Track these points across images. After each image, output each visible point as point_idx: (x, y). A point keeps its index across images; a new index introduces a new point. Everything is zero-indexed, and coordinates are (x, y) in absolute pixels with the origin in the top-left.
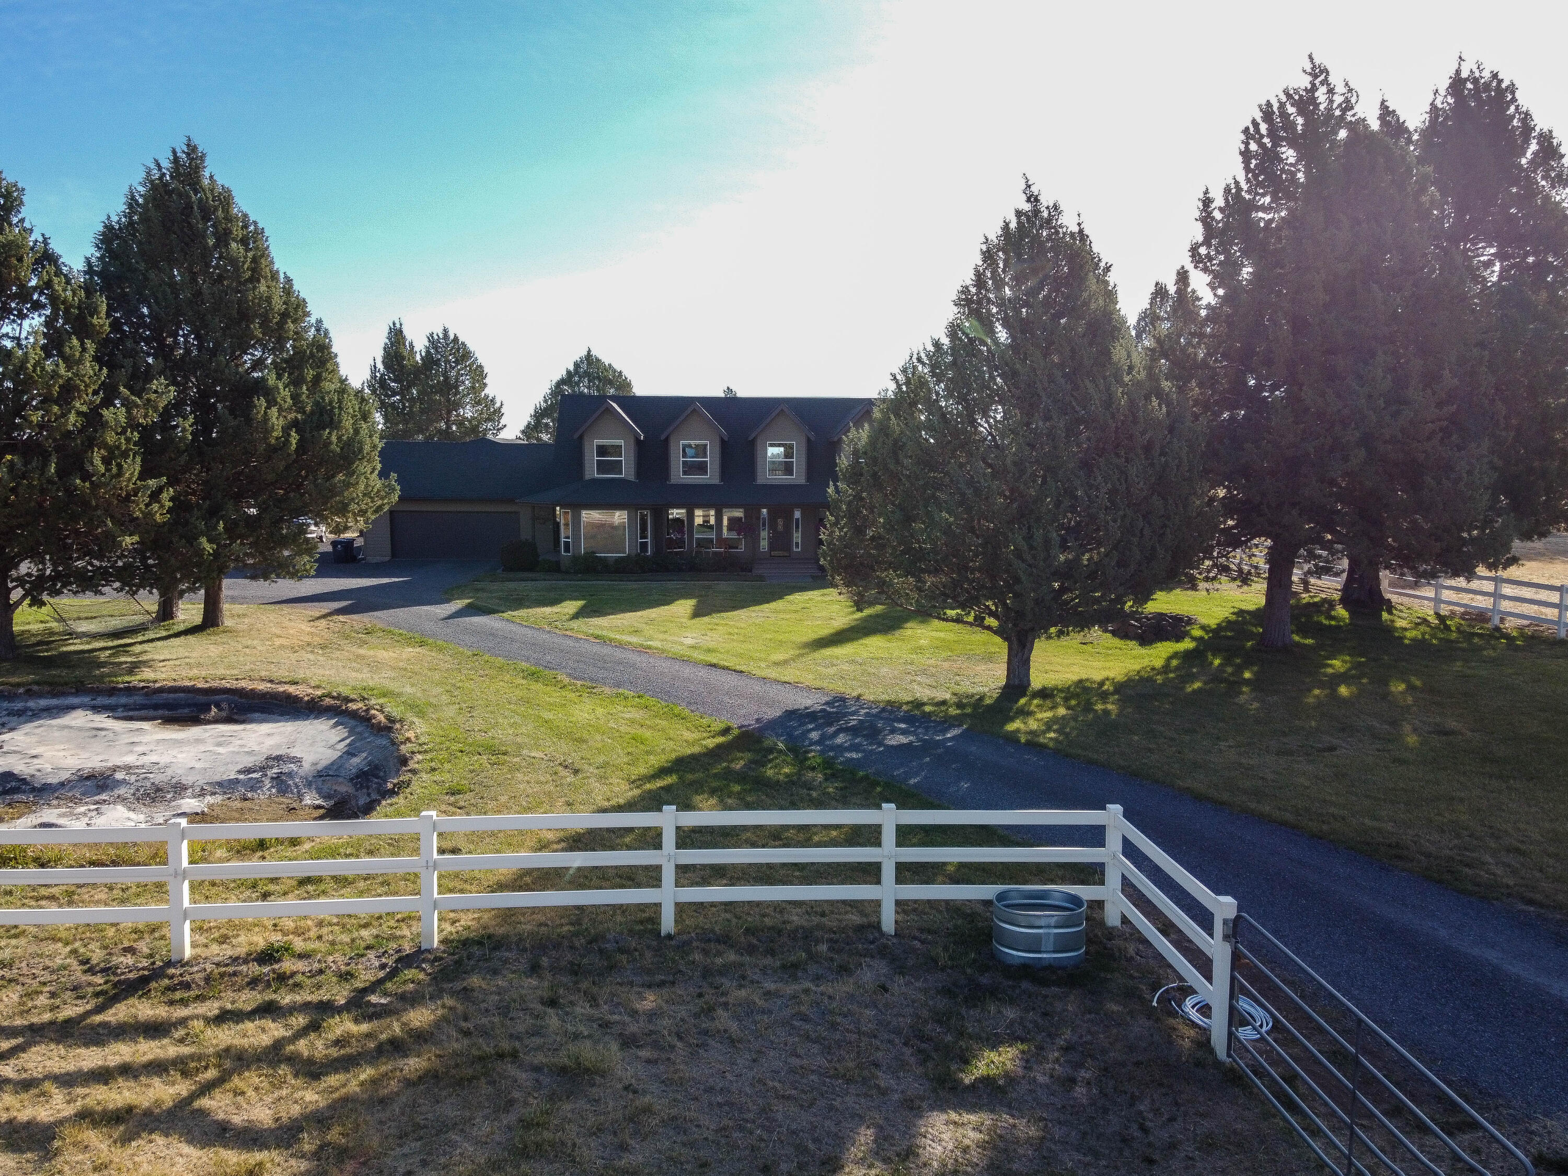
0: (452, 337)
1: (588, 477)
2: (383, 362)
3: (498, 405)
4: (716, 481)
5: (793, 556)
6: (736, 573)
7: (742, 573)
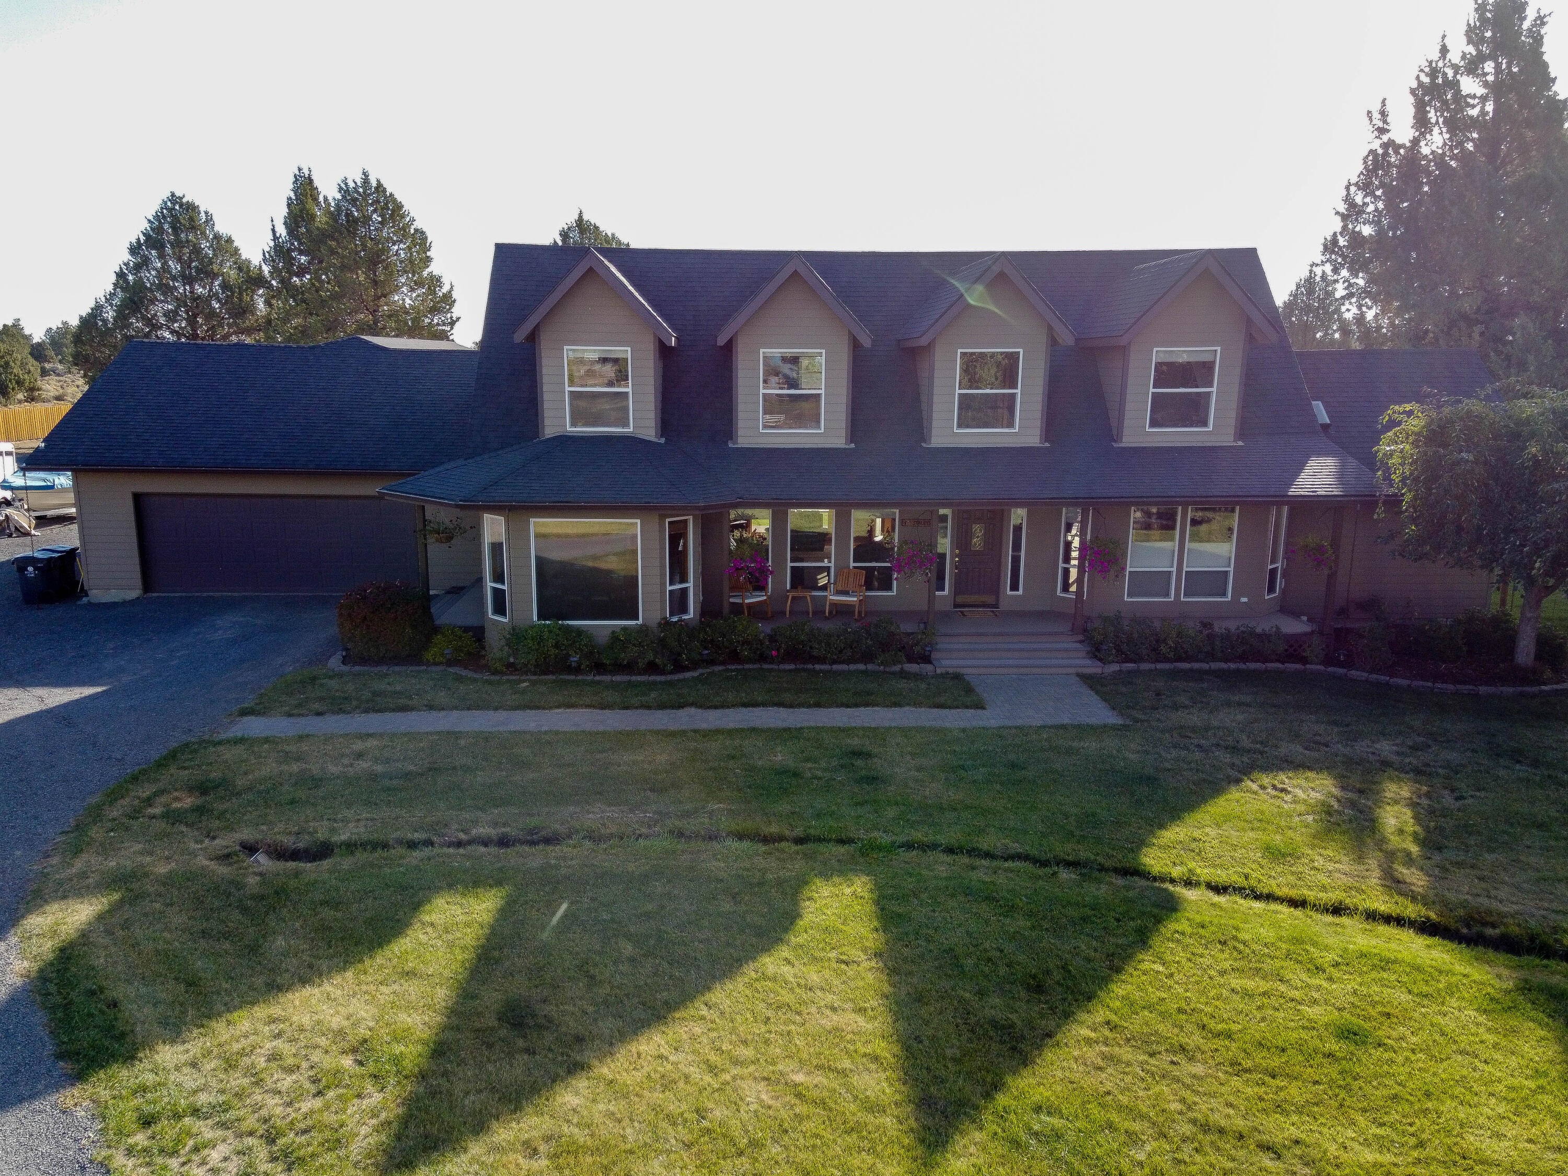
0: (374, 184)
1: (550, 430)
2: (285, 223)
3: (445, 289)
4: (839, 441)
5: (1004, 605)
6: (897, 668)
7: (913, 668)
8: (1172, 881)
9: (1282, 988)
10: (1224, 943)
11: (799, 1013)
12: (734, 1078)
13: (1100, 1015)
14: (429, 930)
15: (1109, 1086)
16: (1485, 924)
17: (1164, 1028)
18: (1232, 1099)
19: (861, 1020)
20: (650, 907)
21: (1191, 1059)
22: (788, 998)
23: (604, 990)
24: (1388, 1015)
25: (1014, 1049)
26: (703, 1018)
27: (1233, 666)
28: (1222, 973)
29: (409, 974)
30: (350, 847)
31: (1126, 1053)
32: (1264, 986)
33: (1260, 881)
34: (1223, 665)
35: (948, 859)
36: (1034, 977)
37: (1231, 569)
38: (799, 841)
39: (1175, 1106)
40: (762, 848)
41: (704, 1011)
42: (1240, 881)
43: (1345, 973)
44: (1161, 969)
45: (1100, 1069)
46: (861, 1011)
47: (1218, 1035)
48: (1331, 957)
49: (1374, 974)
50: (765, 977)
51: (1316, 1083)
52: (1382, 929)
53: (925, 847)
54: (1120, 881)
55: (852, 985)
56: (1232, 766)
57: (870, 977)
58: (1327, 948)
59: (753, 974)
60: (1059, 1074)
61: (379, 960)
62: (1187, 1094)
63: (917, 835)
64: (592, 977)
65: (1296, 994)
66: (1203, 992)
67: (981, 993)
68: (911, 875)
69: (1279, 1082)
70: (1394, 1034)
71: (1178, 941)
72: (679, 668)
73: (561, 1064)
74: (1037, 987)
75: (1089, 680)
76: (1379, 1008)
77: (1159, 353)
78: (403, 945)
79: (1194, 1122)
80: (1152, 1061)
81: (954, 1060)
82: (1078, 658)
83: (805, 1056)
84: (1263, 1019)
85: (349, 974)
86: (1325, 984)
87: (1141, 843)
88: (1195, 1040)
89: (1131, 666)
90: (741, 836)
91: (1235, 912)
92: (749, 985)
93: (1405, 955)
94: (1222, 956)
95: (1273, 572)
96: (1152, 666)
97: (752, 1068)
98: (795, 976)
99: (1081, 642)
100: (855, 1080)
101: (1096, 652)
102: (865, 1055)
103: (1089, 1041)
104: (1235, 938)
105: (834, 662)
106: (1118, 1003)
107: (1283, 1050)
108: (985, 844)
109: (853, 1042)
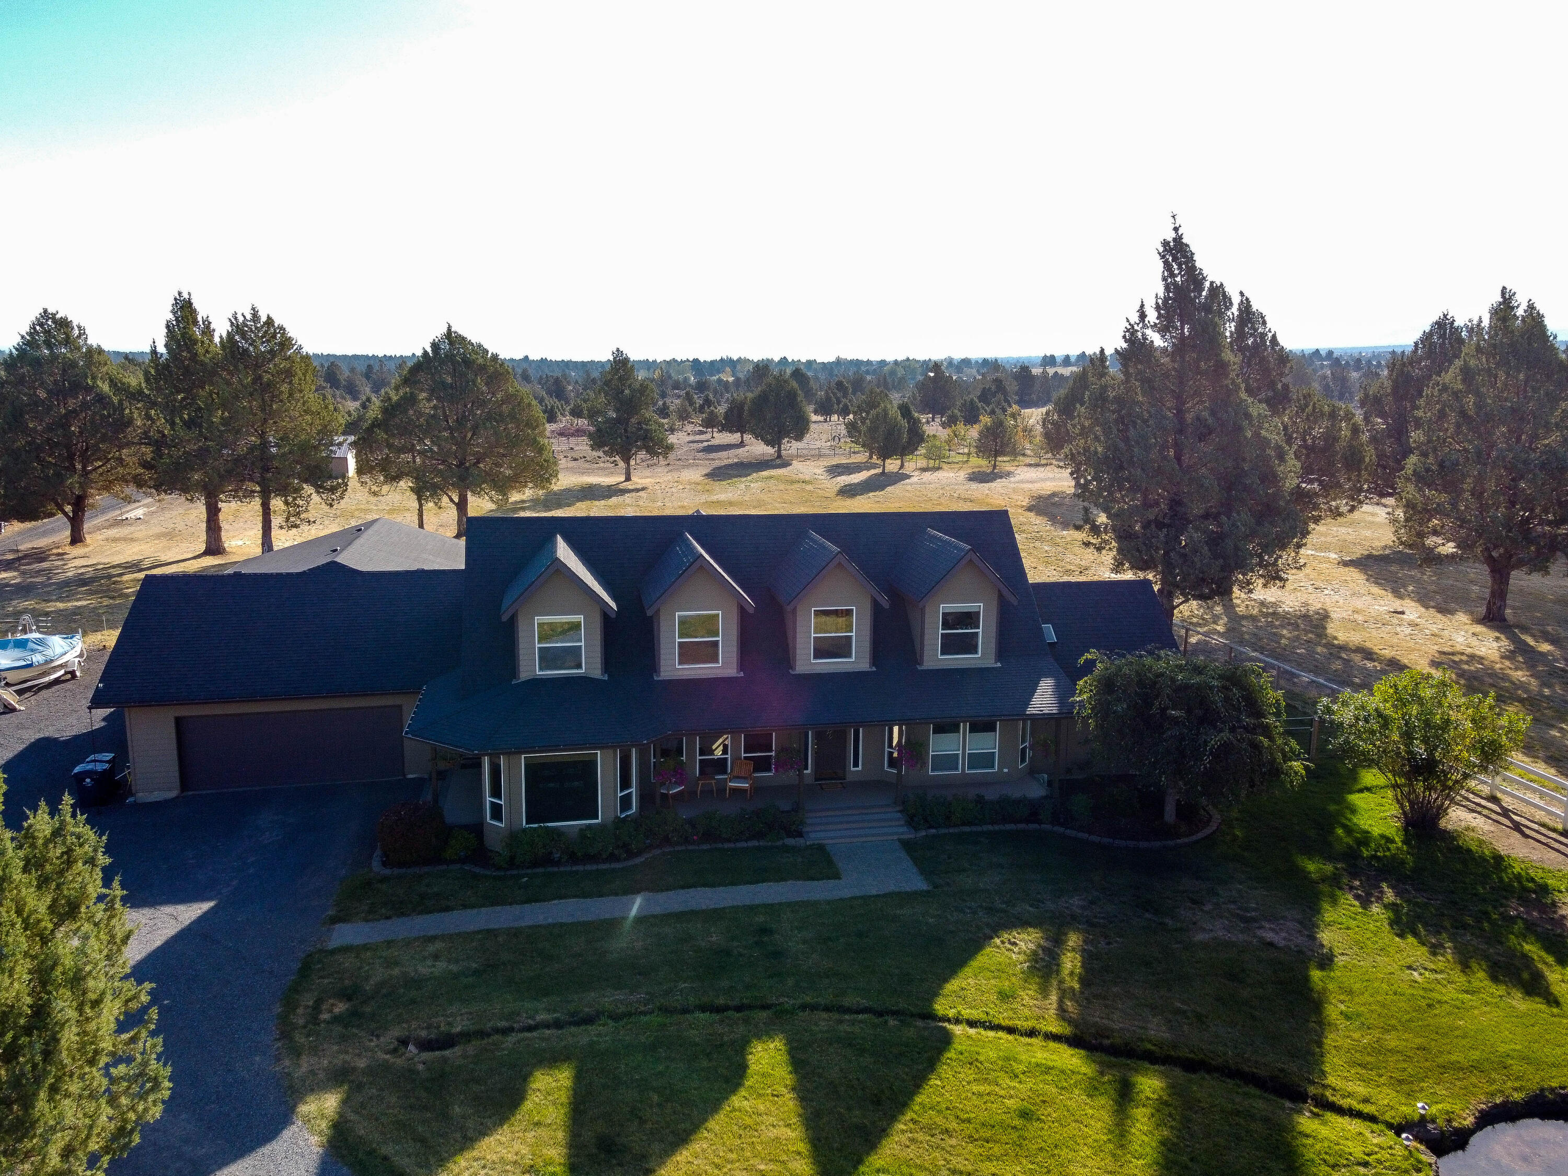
1: (524, 675)
4: (732, 671)
5: (849, 778)
6: (779, 843)
7: (791, 842)
8: (949, 1021)
9: (997, 1089)
10: (971, 1064)
11: (756, 1131)
12: (730, 1170)
13: (909, 1115)
14: (538, 1093)
15: (912, 1155)
16: (1103, 1037)
17: (939, 1120)
18: (967, 1156)
19: (789, 1131)
20: (661, 1068)
21: (951, 1136)
22: (748, 1121)
23: (649, 1126)
24: (1044, 1102)
25: (866, 1140)
26: (706, 1138)
27: (997, 828)
28: (969, 1083)
29: (538, 1124)
30: (466, 1036)
31: (920, 1136)
32: (988, 1088)
33: (994, 1016)
34: (990, 827)
35: (825, 1015)
36: (876, 1095)
37: (997, 750)
38: (738, 1009)
39: (943, 1162)
40: (716, 1017)
41: (706, 1134)
42: (983, 1017)
43: (1029, 1077)
44: (939, 1083)
45: (908, 1147)
46: (789, 1125)
47: (963, 1121)
48: (1022, 1067)
49: (1041, 1078)
50: (734, 1110)
51: (1007, 1143)
52: (1052, 1045)
53: (814, 1008)
54: (920, 1023)
55: (782, 1109)
56: (988, 925)
57: (791, 1104)
58: (1021, 1062)
59: (728, 1108)
60: (889, 1152)
61: (518, 1117)
62: (947, 1156)
63: (808, 999)
64: (641, 1118)
65: (1002, 1093)
66: (959, 1096)
67: (849, 1109)
68: (806, 1031)
69: (990, 1145)
70: (1046, 1113)
71: (948, 1064)
72: (631, 855)
73: (639, 1170)
74: (877, 1102)
75: (907, 846)
76: (1041, 1098)
77: (946, 607)
78: (528, 1105)
79: (949, 1169)
80: (933, 1139)
81: (838, 1150)
82: (898, 826)
83: (763, 1155)
84: (986, 1109)
85: (505, 1127)
86: (1017, 1085)
87: (934, 994)
88: (953, 1125)
89: (934, 831)
90: (703, 1009)
91: (979, 1041)
92: (727, 1116)
93: (1058, 1064)
94: (970, 1072)
95: (1024, 750)
96: (946, 831)
97: (737, 1164)
98: (751, 1107)
99: (900, 812)
100: (790, 1165)
101: (912, 821)
102: (793, 1152)
103: (903, 1132)
104: (977, 1060)
105: (737, 840)
106: (917, 1108)
107: (994, 1127)
108: (847, 1001)
109: (786, 1145)
